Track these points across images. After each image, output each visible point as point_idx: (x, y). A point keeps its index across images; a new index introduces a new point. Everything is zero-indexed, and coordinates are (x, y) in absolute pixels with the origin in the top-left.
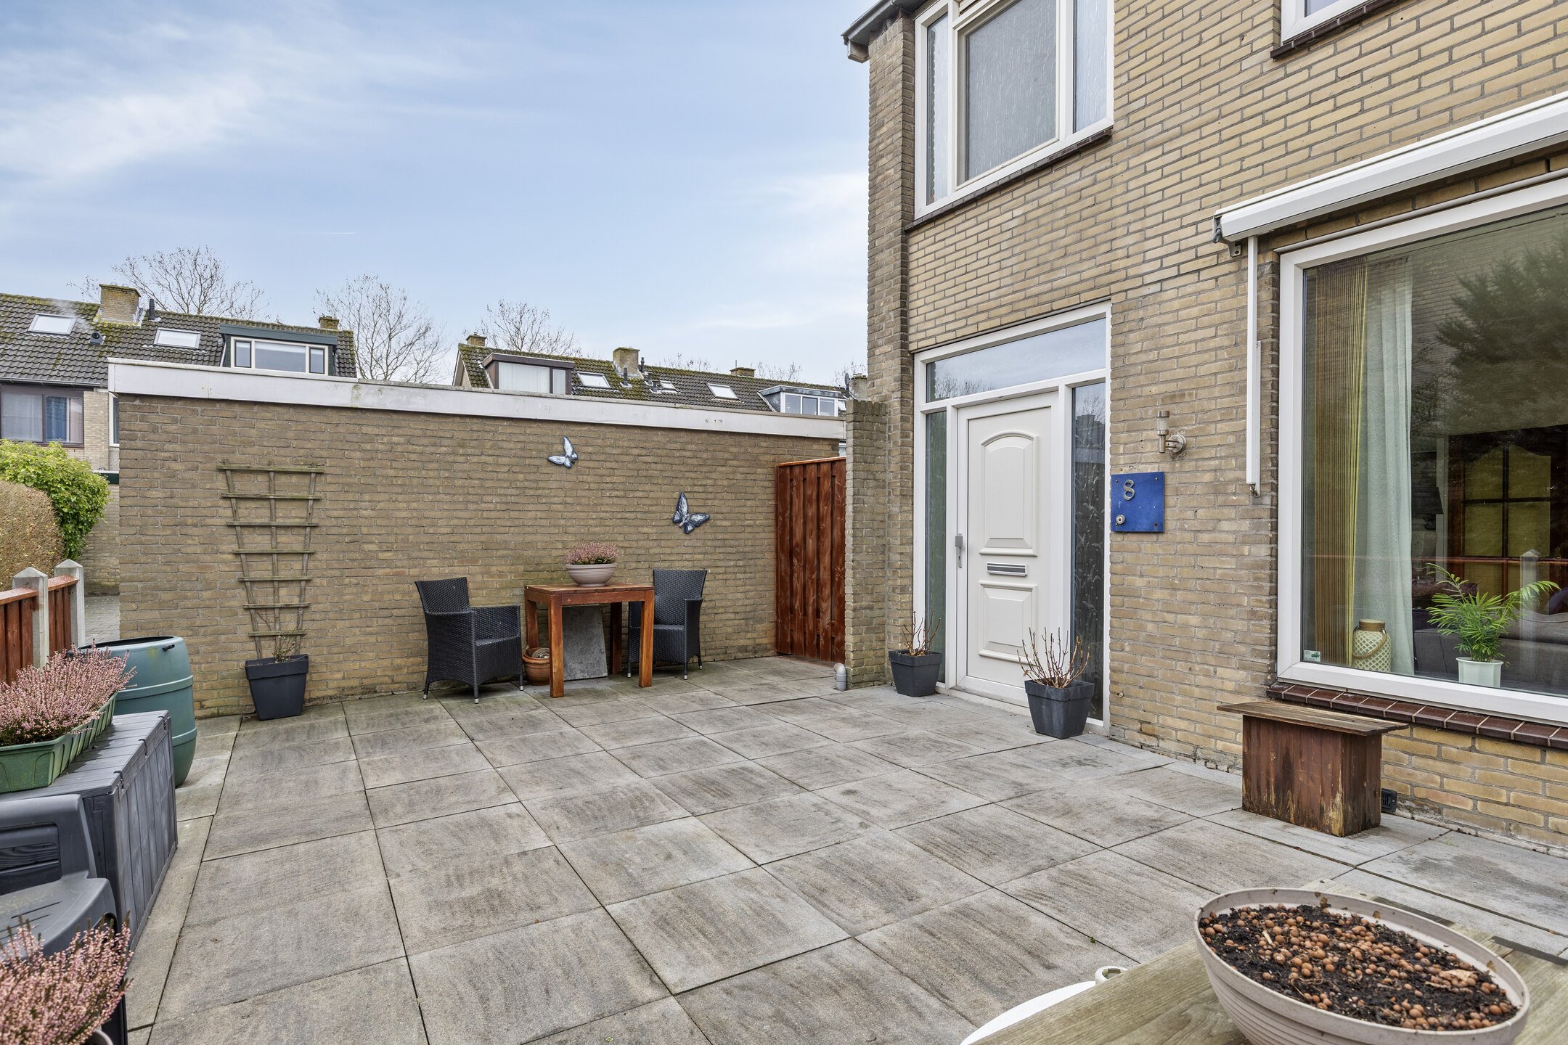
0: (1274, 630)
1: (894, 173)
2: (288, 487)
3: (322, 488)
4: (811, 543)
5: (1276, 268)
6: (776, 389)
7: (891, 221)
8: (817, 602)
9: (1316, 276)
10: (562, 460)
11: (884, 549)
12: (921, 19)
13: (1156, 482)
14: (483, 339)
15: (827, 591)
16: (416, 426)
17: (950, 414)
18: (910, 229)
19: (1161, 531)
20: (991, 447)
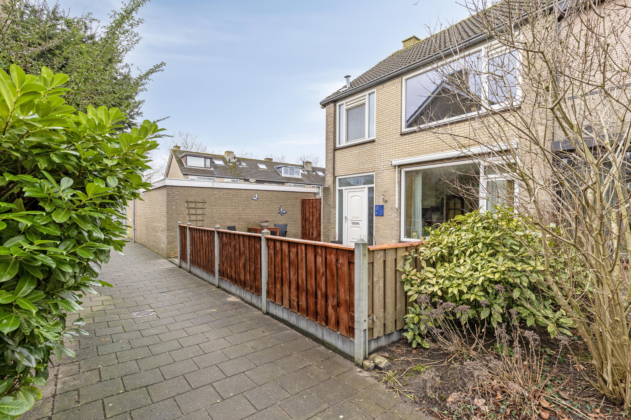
0: (400, 233)
1: (332, 137)
2: (200, 205)
3: (206, 206)
4: (311, 218)
5: (401, 171)
6: (281, 166)
7: (331, 147)
8: (312, 231)
9: (406, 172)
10: (255, 199)
11: (329, 219)
12: (338, 104)
13: (382, 207)
14: (179, 147)
15: (315, 229)
16: (224, 191)
17: (344, 190)
18: (335, 149)
19: (383, 216)
20: (352, 198)
